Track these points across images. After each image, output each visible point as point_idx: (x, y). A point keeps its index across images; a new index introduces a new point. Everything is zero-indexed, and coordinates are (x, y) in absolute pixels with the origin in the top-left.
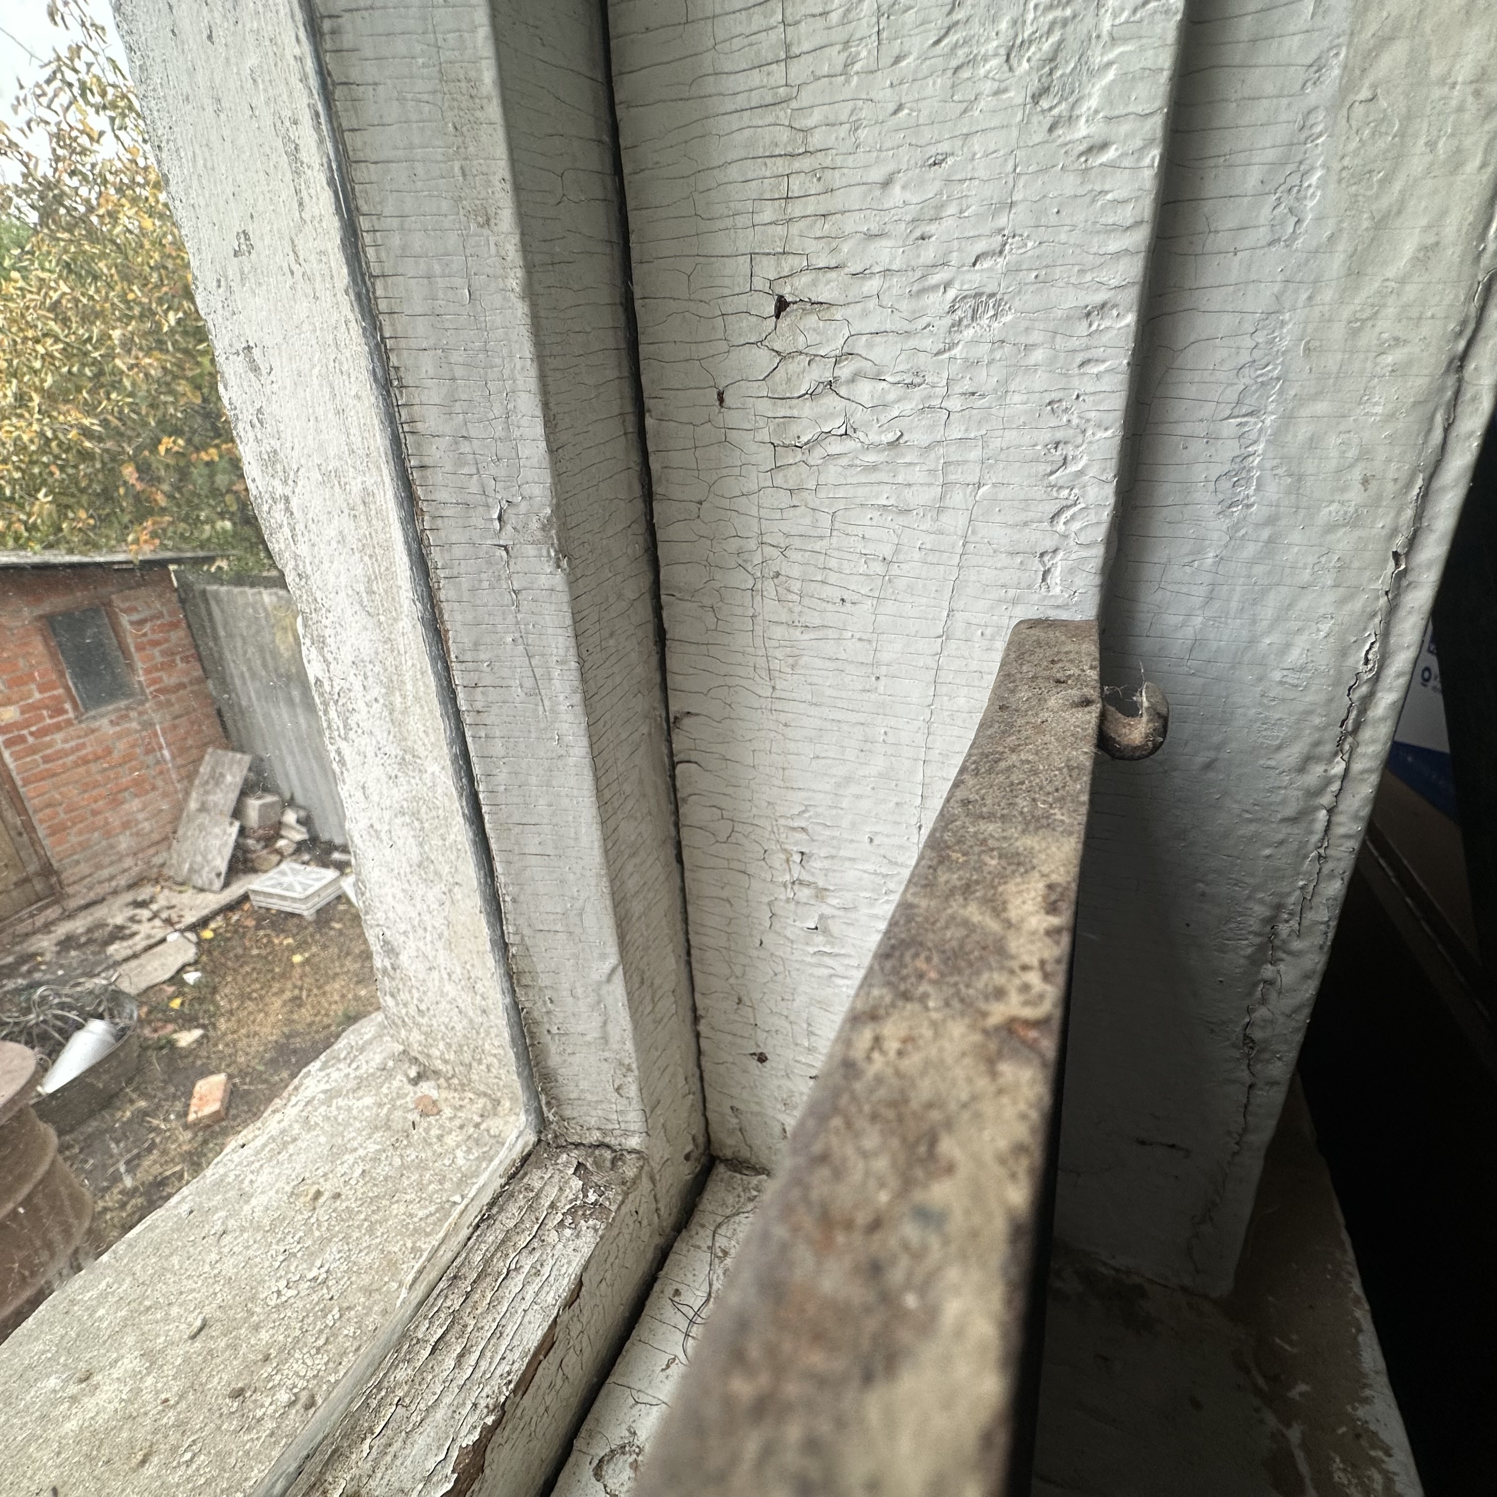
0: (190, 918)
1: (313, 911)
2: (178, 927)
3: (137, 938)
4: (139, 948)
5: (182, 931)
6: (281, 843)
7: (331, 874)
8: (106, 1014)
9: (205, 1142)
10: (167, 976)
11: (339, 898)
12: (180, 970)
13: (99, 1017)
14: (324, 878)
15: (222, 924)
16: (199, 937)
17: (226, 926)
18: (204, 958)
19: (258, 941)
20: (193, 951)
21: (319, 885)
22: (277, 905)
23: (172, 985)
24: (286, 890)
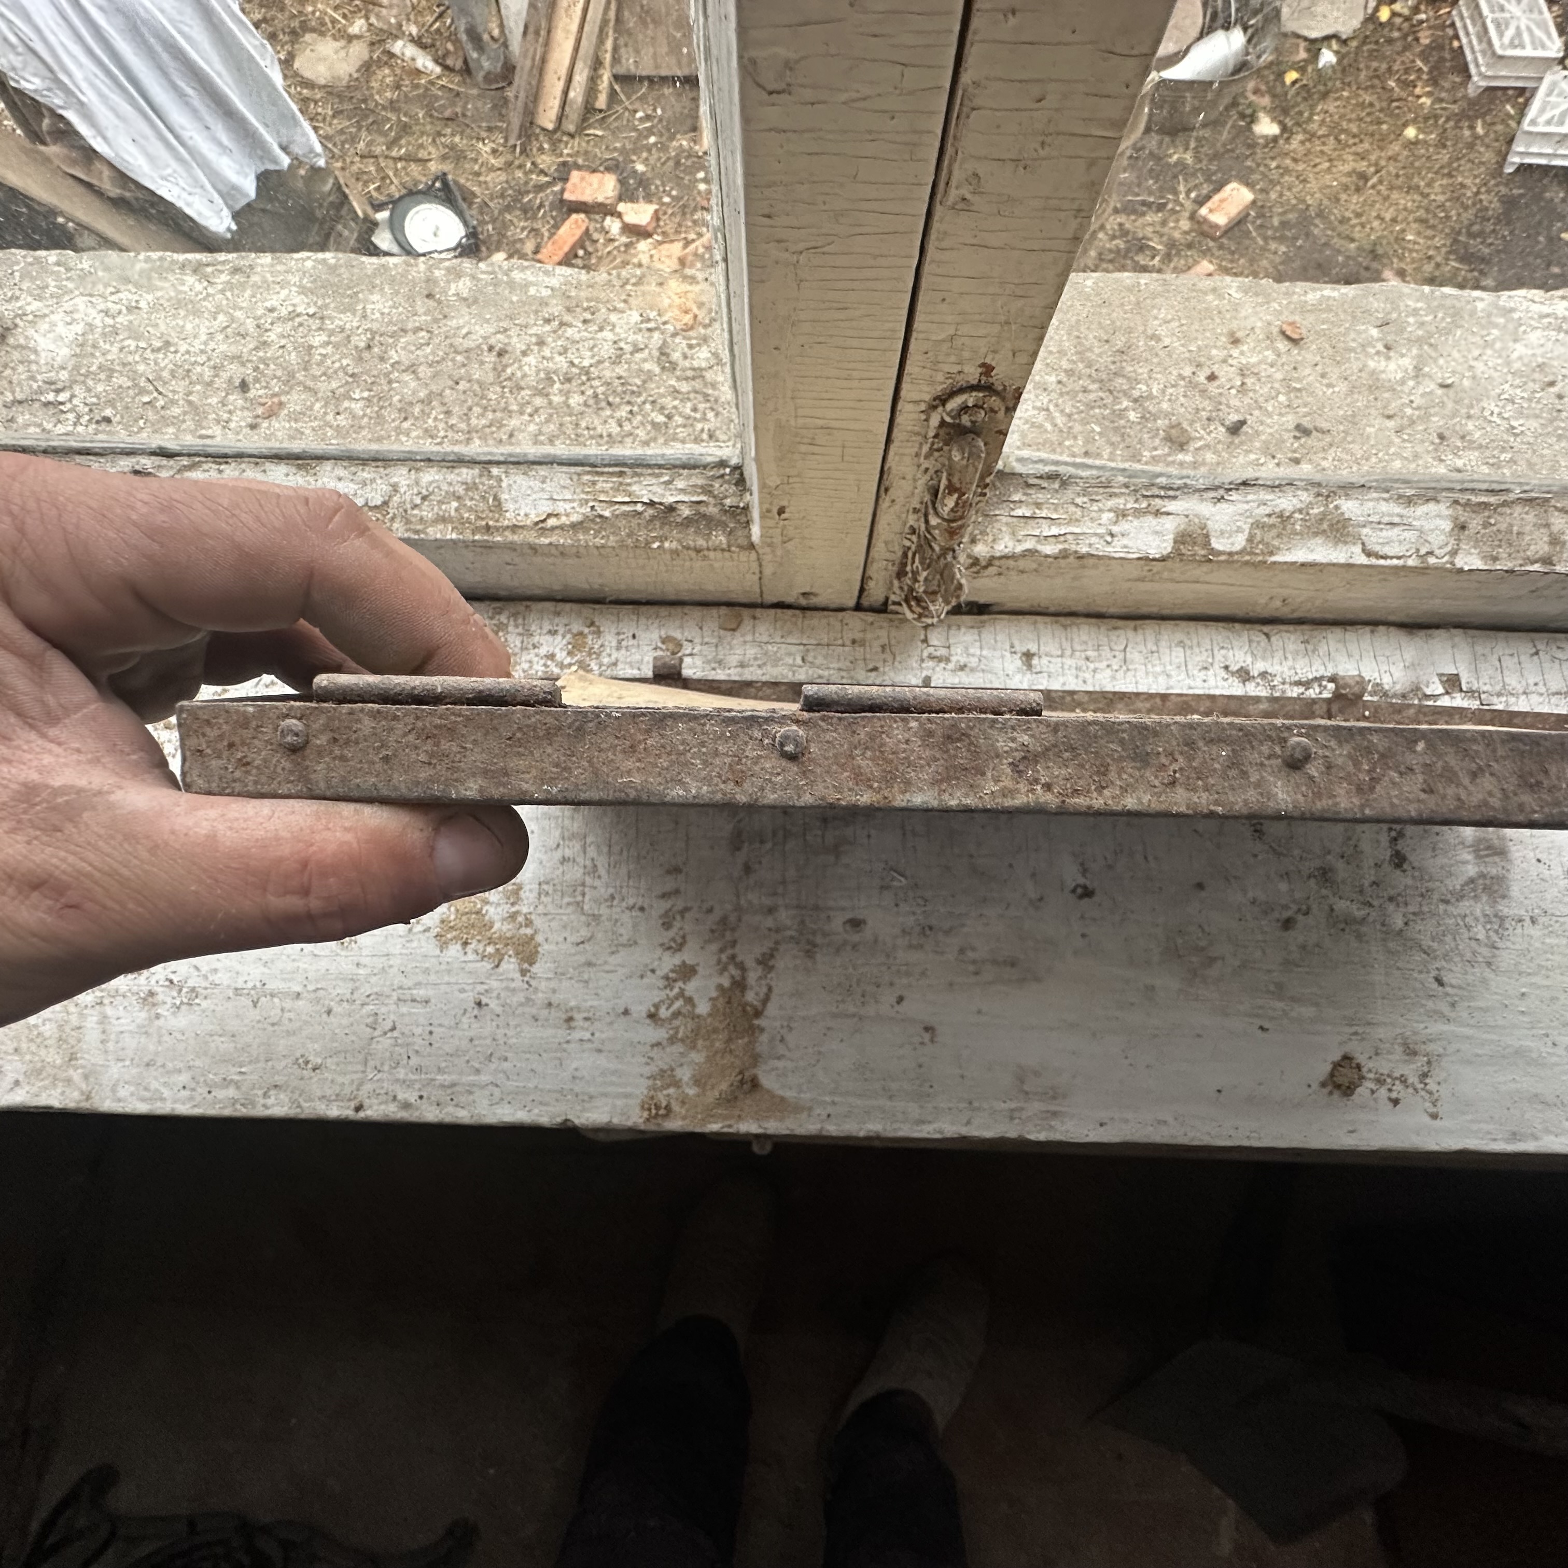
1: (1484, 84)
7: (1556, 47)
9: (1190, 246)
10: (1314, 34)
11: (1521, 91)
12: (1327, 38)
13: (1245, 29)
14: (1543, 46)
15: (1406, 12)
16: (1376, 9)
17: (1407, 19)
18: (1354, 44)
19: (1407, 71)
20: (1356, 23)
21: (1529, 52)
22: (1470, 42)
23: (1308, 50)
24: (1498, 25)
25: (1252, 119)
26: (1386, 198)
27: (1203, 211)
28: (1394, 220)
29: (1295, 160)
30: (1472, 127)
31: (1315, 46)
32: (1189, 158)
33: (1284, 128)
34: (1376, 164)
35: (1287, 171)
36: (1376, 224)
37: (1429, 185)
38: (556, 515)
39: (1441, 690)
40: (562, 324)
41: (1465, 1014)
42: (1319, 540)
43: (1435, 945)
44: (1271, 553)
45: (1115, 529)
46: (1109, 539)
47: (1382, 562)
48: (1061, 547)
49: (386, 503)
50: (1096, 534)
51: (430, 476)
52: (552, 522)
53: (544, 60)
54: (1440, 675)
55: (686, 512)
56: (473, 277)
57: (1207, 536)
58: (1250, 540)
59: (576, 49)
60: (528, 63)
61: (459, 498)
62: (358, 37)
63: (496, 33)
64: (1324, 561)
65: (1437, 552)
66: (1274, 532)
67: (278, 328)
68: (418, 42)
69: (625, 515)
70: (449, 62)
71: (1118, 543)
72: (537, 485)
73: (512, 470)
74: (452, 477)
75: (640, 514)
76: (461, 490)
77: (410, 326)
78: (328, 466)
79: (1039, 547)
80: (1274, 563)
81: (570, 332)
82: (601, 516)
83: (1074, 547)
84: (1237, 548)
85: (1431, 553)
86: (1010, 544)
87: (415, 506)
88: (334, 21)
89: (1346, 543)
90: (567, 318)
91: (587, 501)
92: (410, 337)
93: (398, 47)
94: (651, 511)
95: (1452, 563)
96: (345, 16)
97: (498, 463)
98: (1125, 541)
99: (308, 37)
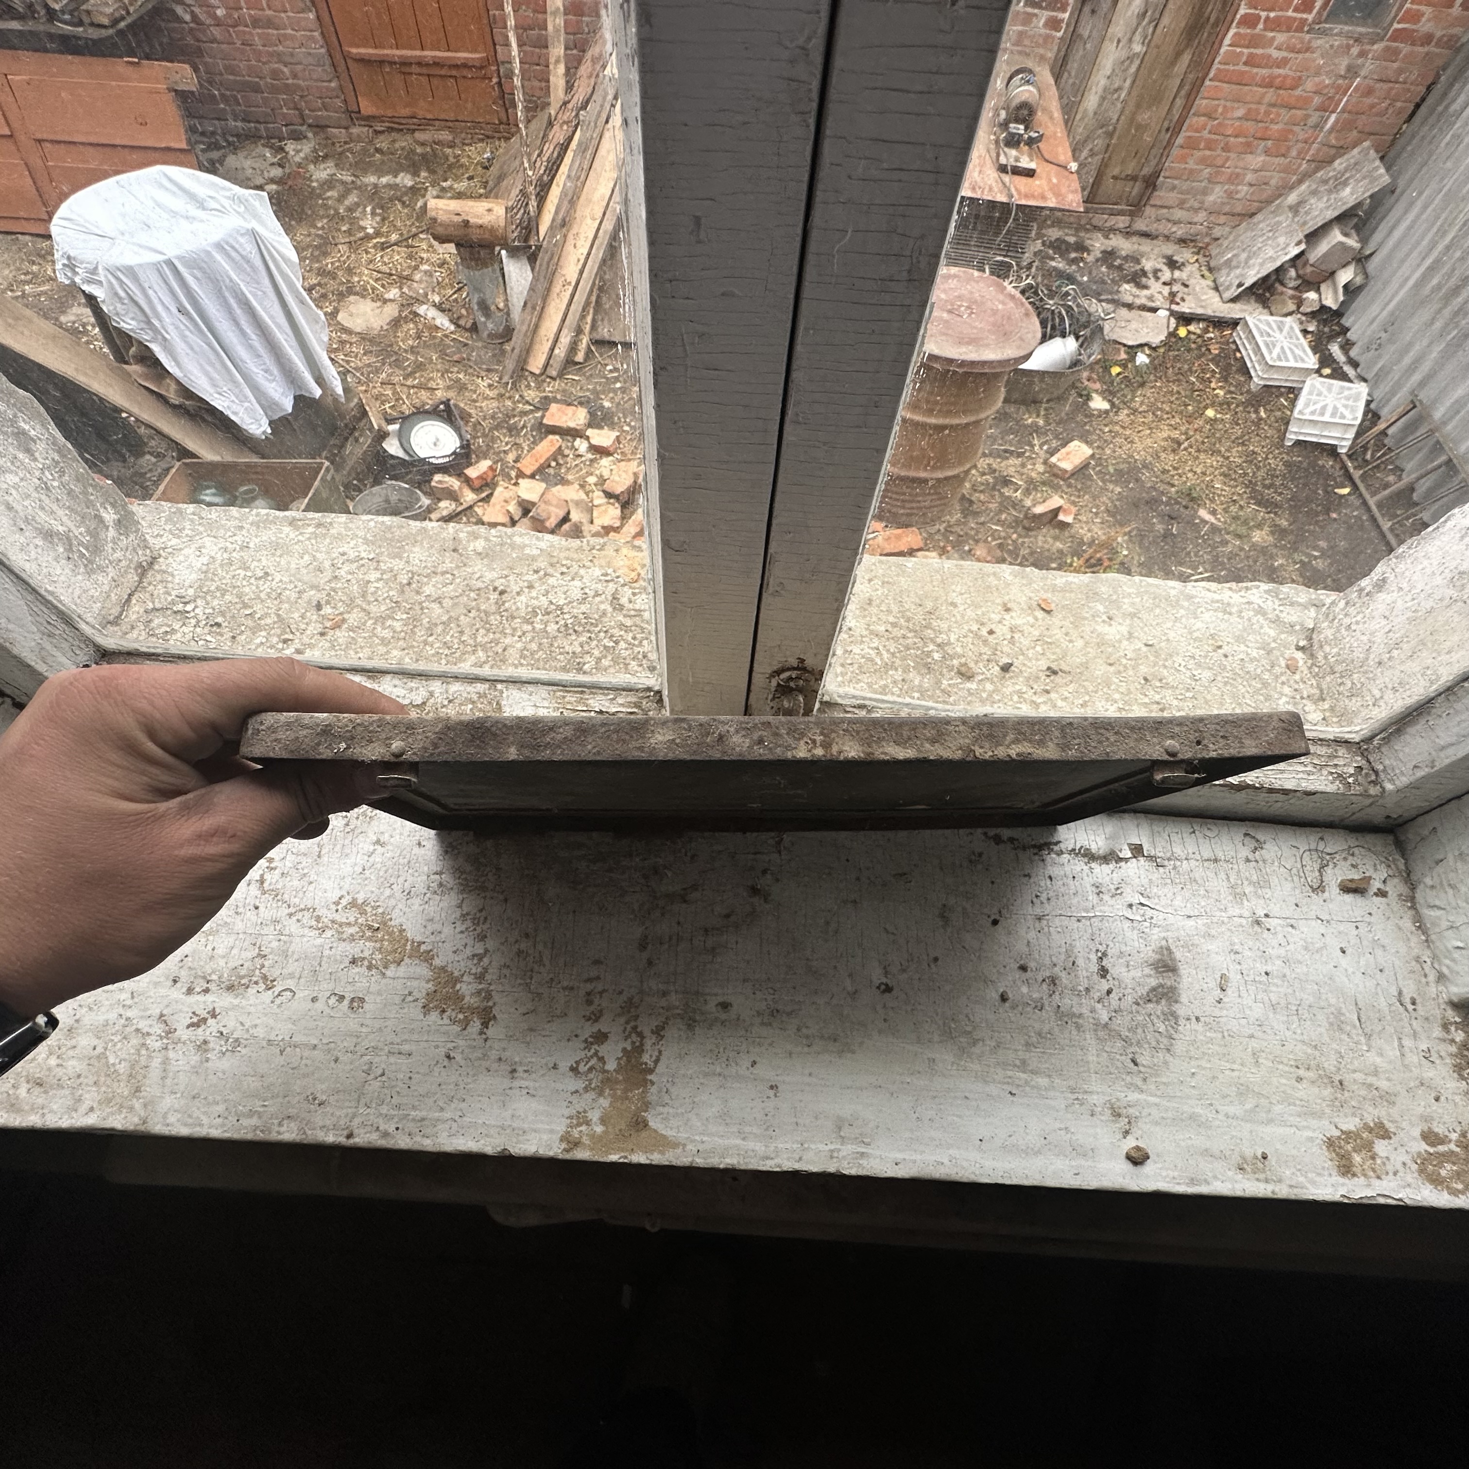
0: (1184, 308)
1: (1262, 383)
2: (1174, 307)
3: (1145, 292)
4: (1138, 302)
5: (1172, 313)
6: (1312, 295)
7: (1312, 361)
8: (1081, 339)
9: (1044, 483)
10: (1130, 343)
11: (1291, 390)
12: (1141, 346)
13: (1077, 338)
14: (1303, 360)
15: (1198, 331)
16: (1176, 329)
17: (1199, 336)
18: (1162, 350)
19: (1203, 371)
20: (1163, 337)
21: (1292, 364)
22: (1247, 353)
23: (1127, 353)
24: (1267, 345)
25: (1089, 398)
26: (1197, 458)
27: (1053, 460)
28: (1204, 474)
29: (1123, 428)
30: (1257, 412)
31: (1132, 350)
32: (1041, 422)
33: (1113, 405)
34: (1186, 433)
35: (1117, 434)
36: (1190, 475)
37: (1227, 450)
39: (1129, 855)
40: (546, 575)
41: (1153, 1087)
43: (1130, 1035)
49: (424, 703)
51: (455, 687)
53: (537, 326)
54: (1129, 845)
55: (623, 718)
56: (487, 539)
59: (563, 320)
60: (524, 328)
61: (473, 702)
62: (390, 300)
63: (501, 305)
67: (346, 568)
68: (439, 307)
70: (462, 322)
72: (526, 696)
73: (511, 686)
74: (470, 688)
76: (475, 697)
77: (440, 570)
78: (388, 677)
81: (552, 581)
87: (443, 706)
88: (374, 289)
90: (550, 570)
91: (558, 708)
92: (439, 578)
93: (422, 310)
96: (383, 286)
97: (502, 681)
99: (352, 298)
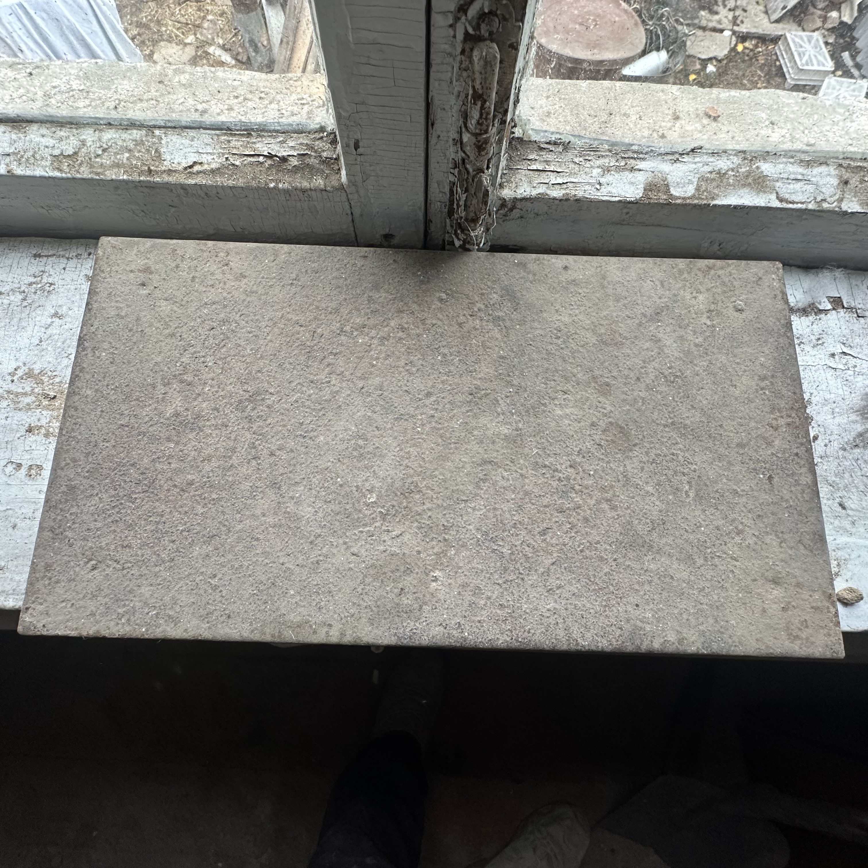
0: (743, 29)
1: (793, 83)
2: (736, 28)
3: (716, 17)
4: (711, 25)
5: (734, 33)
6: (834, 14)
7: (830, 65)
8: (670, 53)
10: (703, 57)
11: (814, 87)
12: (710, 59)
13: (668, 52)
14: (824, 65)
15: (751, 47)
16: (736, 45)
17: (752, 50)
18: (725, 62)
19: (753, 76)
20: (726, 52)
21: (816, 67)
22: (785, 62)
23: (701, 64)
24: (799, 55)
31: (705, 62)
38: (201, 163)
39: (829, 307)
41: (862, 530)
42: (746, 190)
43: (837, 480)
44: (713, 199)
45: (602, 180)
46: (598, 187)
47: (791, 206)
48: (564, 192)
49: (76, 153)
50: (589, 183)
51: (109, 135)
52: (197, 168)
53: (291, 59)
55: (294, 162)
57: (667, 185)
58: (698, 189)
59: (309, 52)
60: (282, 58)
61: (130, 151)
62: (189, 44)
63: (265, 43)
64: (750, 204)
65: (829, 200)
66: (715, 184)
68: (223, 47)
69: (251, 164)
70: (240, 58)
71: (604, 190)
72: (187, 142)
73: (170, 132)
74: (125, 135)
75: (262, 163)
76: (132, 146)
78: (35, 127)
79: (549, 192)
80: (715, 206)
82: (233, 165)
83: (573, 192)
84: (689, 194)
85: (824, 200)
86: (528, 190)
87: (98, 156)
88: (177, 36)
89: (765, 192)
91: (223, 154)
93: (211, 50)
94: (269, 162)
95: (840, 208)
96: (183, 33)
97: (160, 127)
98: (609, 188)
99: (162, 44)
